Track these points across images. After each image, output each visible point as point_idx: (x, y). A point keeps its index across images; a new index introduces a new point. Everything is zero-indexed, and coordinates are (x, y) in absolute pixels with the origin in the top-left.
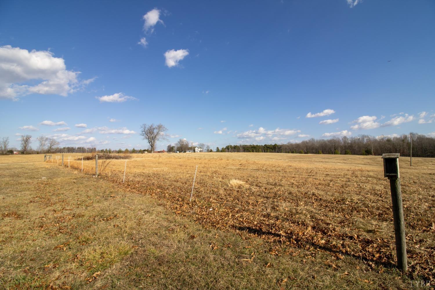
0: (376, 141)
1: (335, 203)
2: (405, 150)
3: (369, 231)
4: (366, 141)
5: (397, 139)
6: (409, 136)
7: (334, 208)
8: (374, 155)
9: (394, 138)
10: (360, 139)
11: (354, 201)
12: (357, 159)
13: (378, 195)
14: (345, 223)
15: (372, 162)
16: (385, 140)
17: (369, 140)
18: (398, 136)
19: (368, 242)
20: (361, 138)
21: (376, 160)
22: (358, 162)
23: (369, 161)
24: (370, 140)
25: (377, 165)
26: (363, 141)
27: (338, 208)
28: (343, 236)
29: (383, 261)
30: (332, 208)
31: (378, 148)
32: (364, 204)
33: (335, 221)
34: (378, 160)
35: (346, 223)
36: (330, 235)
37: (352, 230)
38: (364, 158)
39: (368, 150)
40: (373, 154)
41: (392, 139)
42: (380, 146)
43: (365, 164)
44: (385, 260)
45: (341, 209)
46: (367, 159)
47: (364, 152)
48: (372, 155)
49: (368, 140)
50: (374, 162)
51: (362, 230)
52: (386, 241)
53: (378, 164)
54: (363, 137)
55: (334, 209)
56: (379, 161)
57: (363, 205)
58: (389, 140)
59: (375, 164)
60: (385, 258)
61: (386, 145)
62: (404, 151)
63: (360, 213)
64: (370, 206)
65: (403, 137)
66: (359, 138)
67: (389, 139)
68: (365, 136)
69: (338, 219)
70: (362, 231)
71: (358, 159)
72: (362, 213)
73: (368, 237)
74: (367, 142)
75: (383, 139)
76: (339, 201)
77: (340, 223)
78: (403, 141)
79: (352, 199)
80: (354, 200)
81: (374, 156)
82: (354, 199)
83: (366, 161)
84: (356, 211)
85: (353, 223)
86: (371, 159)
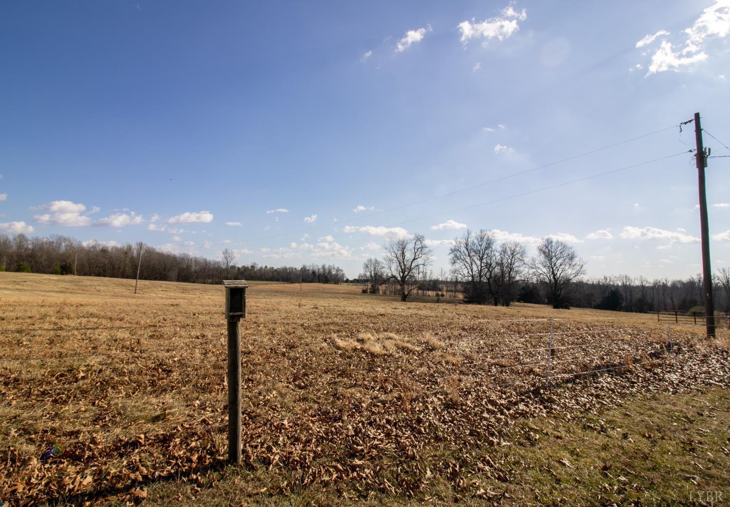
0: (82, 249)
1: (56, 382)
2: (127, 269)
3: (155, 419)
4: (64, 248)
5: (117, 249)
6: (134, 246)
7: (63, 394)
8: (77, 275)
9: (113, 248)
10: (53, 242)
11: (94, 368)
12: (45, 281)
13: (128, 348)
14: (105, 418)
15: (73, 287)
16: (98, 249)
17: (70, 247)
18: (119, 246)
19: (165, 441)
20: (55, 241)
21: (81, 283)
22: (48, 288)
23: (67, 285)
24: (73, 247)
25: (85, 294)
26: (59, 247)
27: (71, 390)
28: (117, 448)
29: (208, 462)
30: (58, 394)
31: (85, 262)
32: (114, 370)
33: (84, 423)
34: (84, 283)
35: (107, 419)
36: (89, 457)
37: (126, 428)
38: (58, 281)
39: (66, 265)
40: (76, 273)
41: (110, 249)
42: (89, 259)
43: (61, 292)
44: (209, 459)
45: (78, 392)
46: (64, 281)
47: (59, 269)
48: (74, 274)
49: (68, 246)
50: (78, 287)
51: (143, 421)
52: (188, 426)
53: (84, 291)
54: (61, 239)
55: (64, 396)
56: (86, 286)
57: (113, 372)
58: (104, 251)
59: (81, 292)
60: (208, 456)
61: (100, 258)
62: (124, 270)
63: (118, 389)
64: (126, 371)
65: (126, 247)
66: (51, 240)
67: (105, 248)
68: (65, 240)
69: (87, 415)
70: (145, 423)
71: (47, 281)
72: (121, 388)
73: (159, 430)
74: (67, 250)
75: (94, 247)
76: (62, 375)
77: (95, 421)
78: (126, 253)
79: (88, 365)
80: (92, 366)
81: (76, 277)
82: (92, 364)
83: (62, 285)
84: (110, 388)
85: (120, 414)
86: (72, 281)
